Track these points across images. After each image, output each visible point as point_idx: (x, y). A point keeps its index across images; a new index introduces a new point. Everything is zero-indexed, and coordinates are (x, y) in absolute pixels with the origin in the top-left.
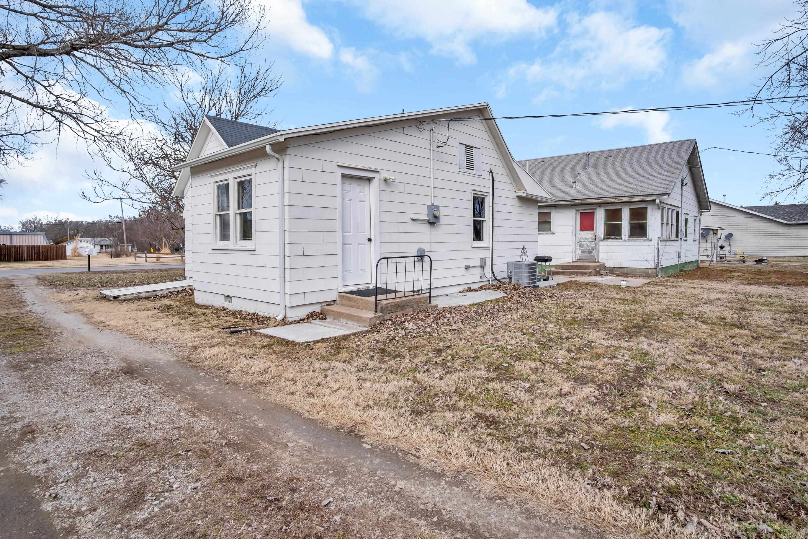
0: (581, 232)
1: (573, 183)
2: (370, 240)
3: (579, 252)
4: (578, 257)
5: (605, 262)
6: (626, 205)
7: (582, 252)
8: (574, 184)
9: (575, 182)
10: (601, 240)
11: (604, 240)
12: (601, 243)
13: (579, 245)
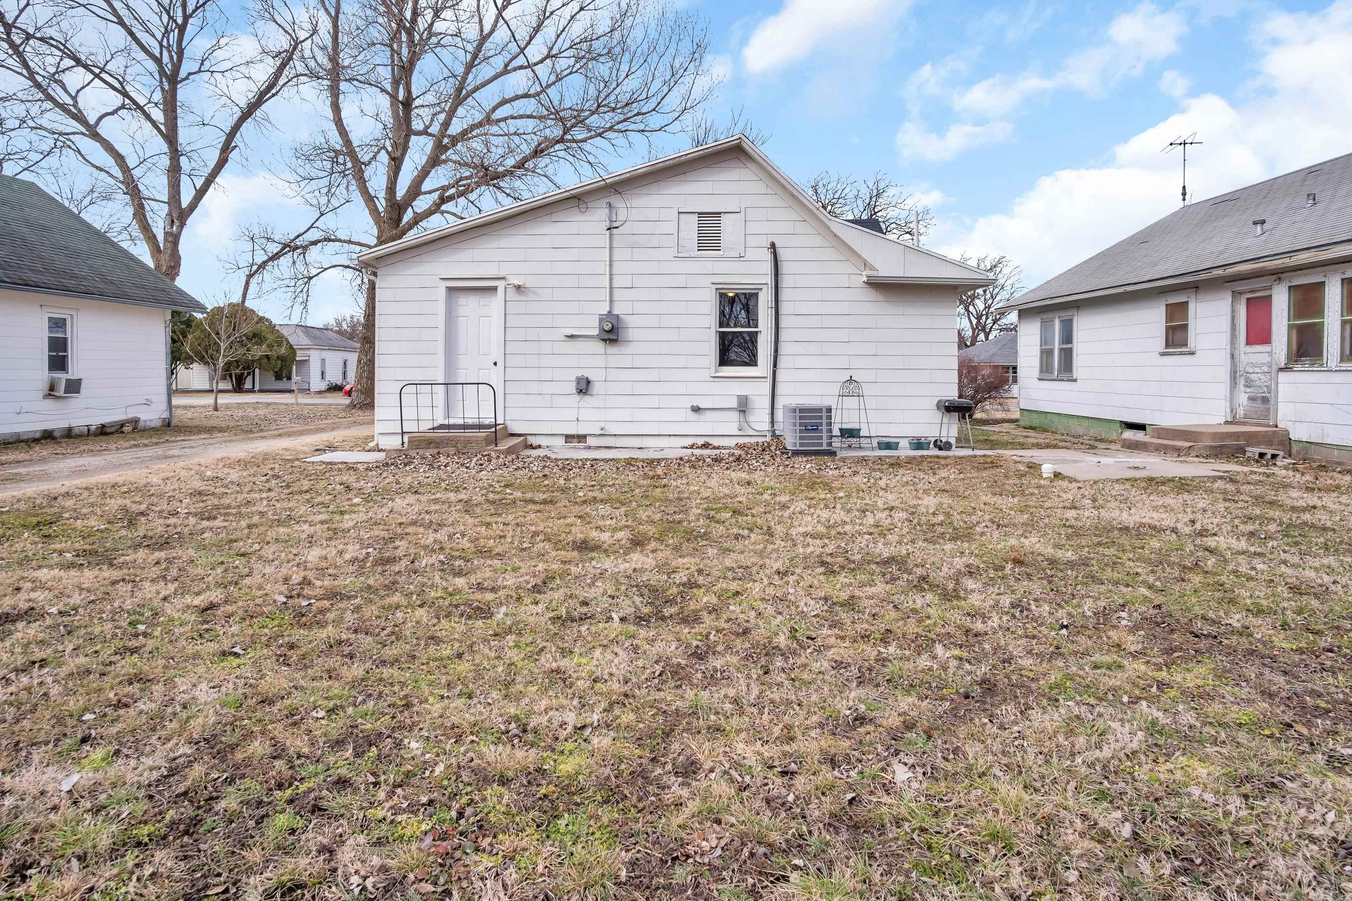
0: (1250, 349)
1: (1255, 223)
2: (495, 364)
3: (1242, 399)
4: (1241, 412)
5: (1290, 427)
6: (1336, 271)
7: (1252, 399)
8: (1259, 227)
9: (1263, 222)
10: (1281, 370)
11: (1286, 369)
12: (1282, 376)
13: (1243, 381)
